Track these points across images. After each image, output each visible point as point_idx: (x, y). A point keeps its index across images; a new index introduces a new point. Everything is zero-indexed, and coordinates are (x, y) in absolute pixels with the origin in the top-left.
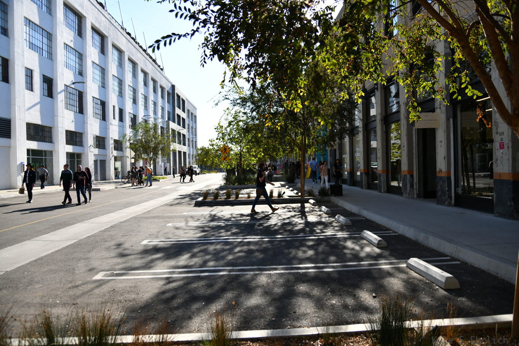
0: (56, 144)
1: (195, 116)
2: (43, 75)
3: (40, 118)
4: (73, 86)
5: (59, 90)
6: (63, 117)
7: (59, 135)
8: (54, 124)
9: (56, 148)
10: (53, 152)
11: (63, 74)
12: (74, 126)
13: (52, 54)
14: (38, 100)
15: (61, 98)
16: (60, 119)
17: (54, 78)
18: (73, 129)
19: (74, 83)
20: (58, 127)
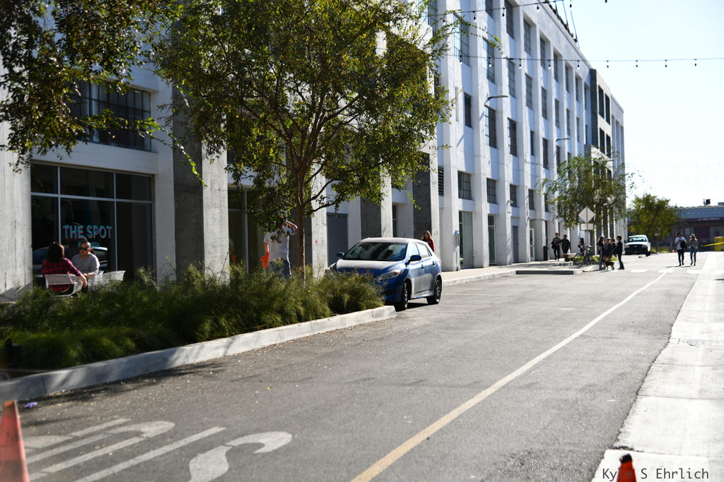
1: (622, 128)
2: (465, 94)
3: (464, 161)
4: (488, 104)
5: (480, 114)
6: (484, 157)
7: (481, 186)
8: (474, 171)
9: (476, 208)
10: (474, 214)
11: (483, 88)
12: (490, 169)
13: (469, 57)
14: (462, 132)
15: (482, 127)
16: (482, 161)
17: (473, 95)
18: (492, 176)
19: (489, 99)
20: (480, 174)
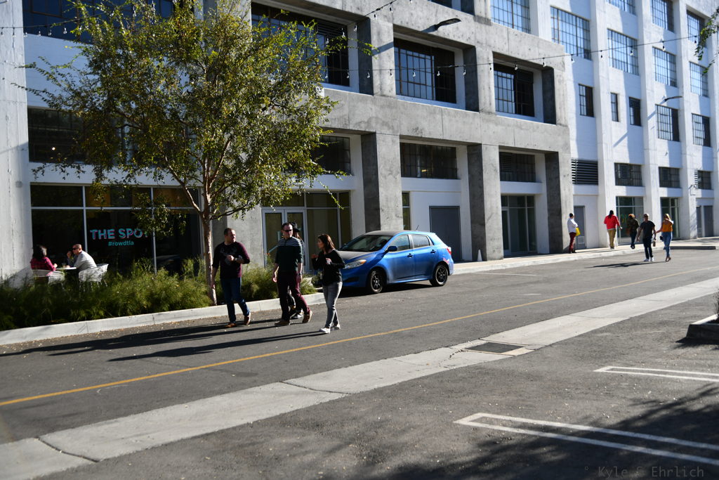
0: (647, 188)
2: (630, 98)
3: (627, 155)
4: (665, 104)
5: (649, 113)
6: (655, 150)
7: (652, 175)
8: (643, 161)
9: (647, 193)
10: (644, 199)
11: (653, 91)
12: (668, 159)
13: (638, 67)
14: (625, 131)
15: (652, 124)
16: (651, 153)
17: (642, 98)
18: (667, 165)
19: (666, 100)
20: (649, 164)
